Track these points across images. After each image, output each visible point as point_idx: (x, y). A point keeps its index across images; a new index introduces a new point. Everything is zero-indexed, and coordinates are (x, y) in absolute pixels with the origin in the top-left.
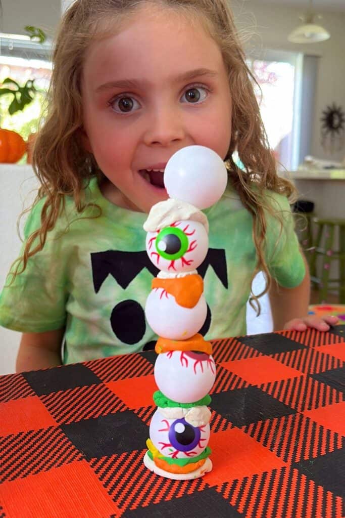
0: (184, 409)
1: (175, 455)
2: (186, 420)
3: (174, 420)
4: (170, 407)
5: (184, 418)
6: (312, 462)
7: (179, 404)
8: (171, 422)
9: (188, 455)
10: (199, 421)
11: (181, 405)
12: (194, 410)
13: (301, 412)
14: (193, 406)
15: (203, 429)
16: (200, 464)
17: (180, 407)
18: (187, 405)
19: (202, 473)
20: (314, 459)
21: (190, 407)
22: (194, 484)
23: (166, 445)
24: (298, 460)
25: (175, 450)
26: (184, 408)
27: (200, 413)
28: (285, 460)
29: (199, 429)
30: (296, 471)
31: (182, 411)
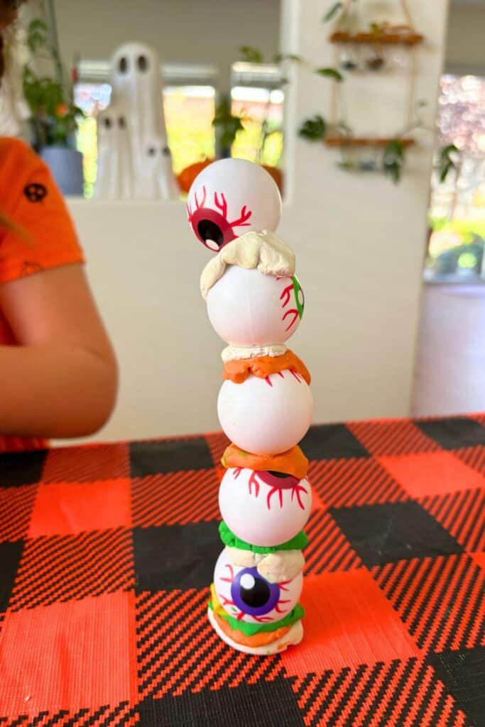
0: (257, 555)
1: (240, 617)
2: (259, 570)
3: (241, 569)
4: (238, 547)
5: (255, 568)
6: (462, 657)
7: (251, 546)
8: (237, 570)
9: (259, 620)
10: (279, 574)
11: (253, 549)
12: (270, 558)
13: (469, 554)
14: (270, 552)
15: (284, 586)
16: (277, 635)
17: (251, 550)
18: (262, 550)
19: (280, 647)
20: (468, 650)
21: (266, 553)
22: (267, 663)
23: (227, 602)
24: (439, 649)
25: (239, 611)
26: (258, 552)
27: (281, 565)
28: (420, 645)
29: (278, 587)
30: (430, 670)
31: (254, 557)
